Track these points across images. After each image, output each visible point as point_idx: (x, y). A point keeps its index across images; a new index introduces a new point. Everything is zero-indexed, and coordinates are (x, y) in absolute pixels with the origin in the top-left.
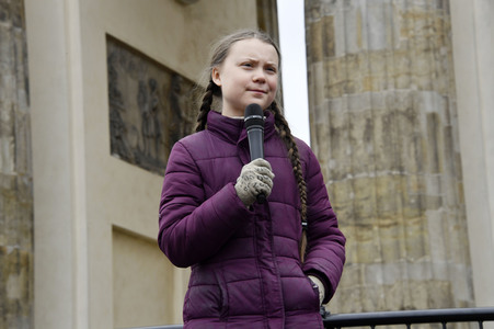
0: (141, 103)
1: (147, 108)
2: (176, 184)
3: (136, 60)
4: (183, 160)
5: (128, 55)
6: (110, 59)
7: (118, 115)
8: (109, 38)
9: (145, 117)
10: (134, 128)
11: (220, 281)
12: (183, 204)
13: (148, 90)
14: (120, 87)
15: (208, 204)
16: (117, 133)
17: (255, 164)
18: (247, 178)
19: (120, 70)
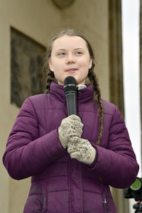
0: (32, 71)
1: (35, 75)
2: (20, 123)
3: (29, 44)
4: (27, 109)
5: (24, 40)
6: (13, 43)
7: (16, 79)
8: (13, 30)
9: (34, 81)
10: (26, 88)
11: (44, 192)
12: (23, 137)
13: (36, 63)
14: (18, 60)
15: (39, 140)
16: (15, 90)
17: (71, 118)
18: (64, 128)
19: (19, 50)
